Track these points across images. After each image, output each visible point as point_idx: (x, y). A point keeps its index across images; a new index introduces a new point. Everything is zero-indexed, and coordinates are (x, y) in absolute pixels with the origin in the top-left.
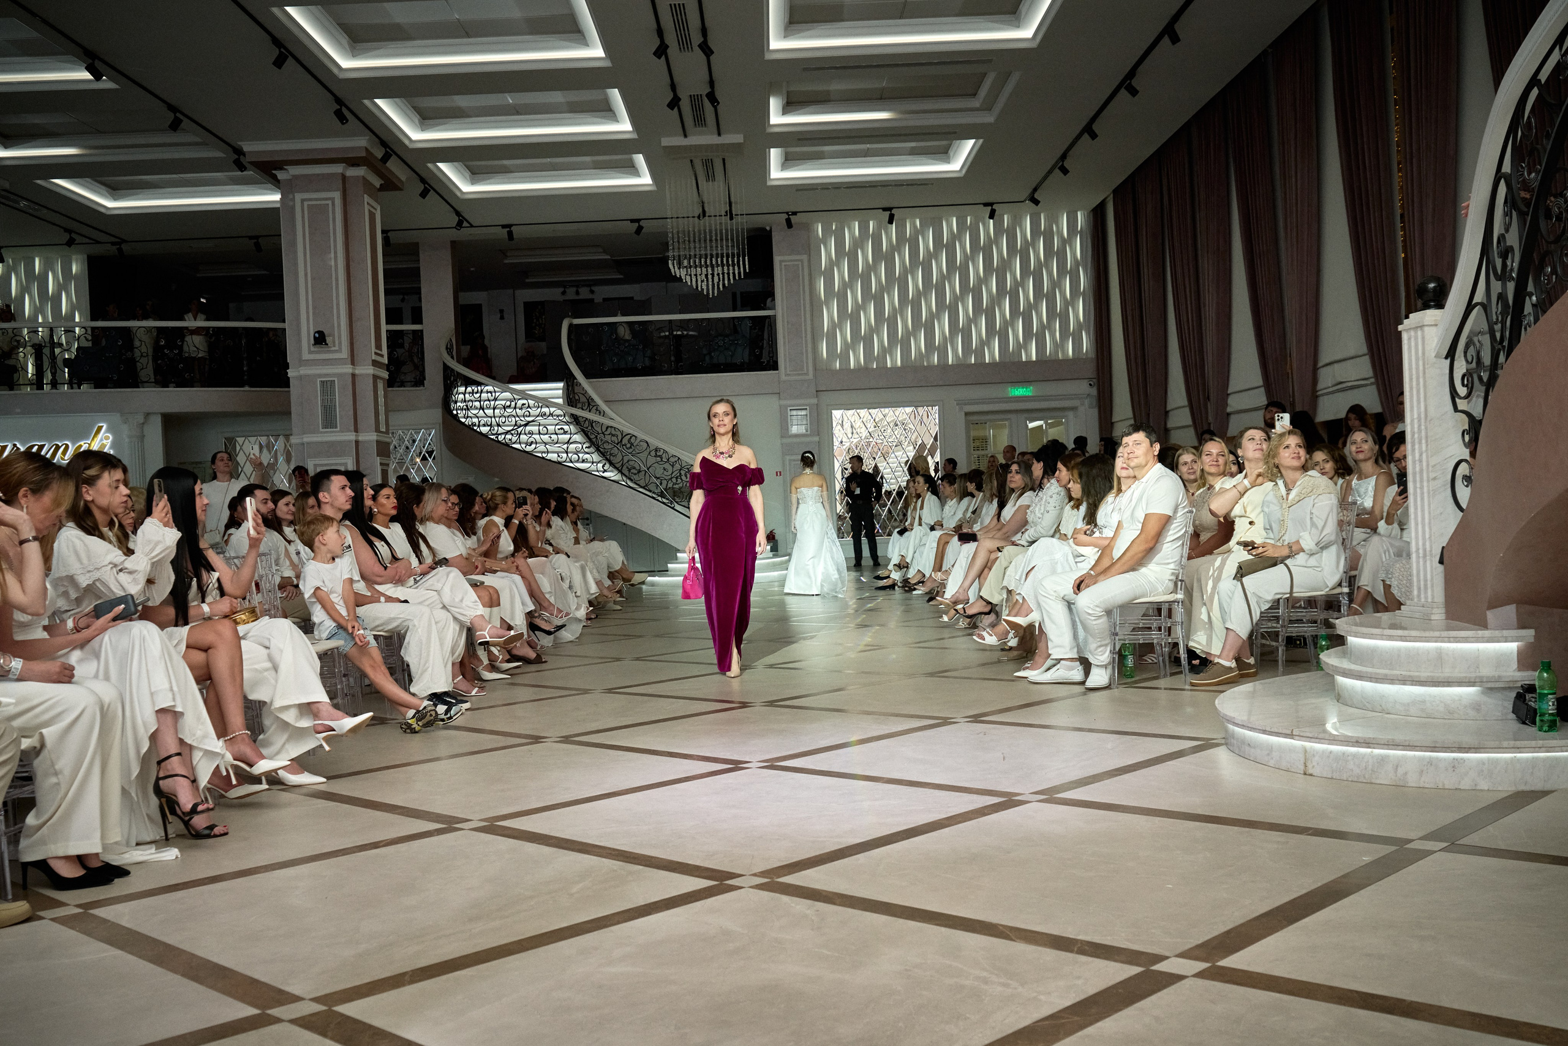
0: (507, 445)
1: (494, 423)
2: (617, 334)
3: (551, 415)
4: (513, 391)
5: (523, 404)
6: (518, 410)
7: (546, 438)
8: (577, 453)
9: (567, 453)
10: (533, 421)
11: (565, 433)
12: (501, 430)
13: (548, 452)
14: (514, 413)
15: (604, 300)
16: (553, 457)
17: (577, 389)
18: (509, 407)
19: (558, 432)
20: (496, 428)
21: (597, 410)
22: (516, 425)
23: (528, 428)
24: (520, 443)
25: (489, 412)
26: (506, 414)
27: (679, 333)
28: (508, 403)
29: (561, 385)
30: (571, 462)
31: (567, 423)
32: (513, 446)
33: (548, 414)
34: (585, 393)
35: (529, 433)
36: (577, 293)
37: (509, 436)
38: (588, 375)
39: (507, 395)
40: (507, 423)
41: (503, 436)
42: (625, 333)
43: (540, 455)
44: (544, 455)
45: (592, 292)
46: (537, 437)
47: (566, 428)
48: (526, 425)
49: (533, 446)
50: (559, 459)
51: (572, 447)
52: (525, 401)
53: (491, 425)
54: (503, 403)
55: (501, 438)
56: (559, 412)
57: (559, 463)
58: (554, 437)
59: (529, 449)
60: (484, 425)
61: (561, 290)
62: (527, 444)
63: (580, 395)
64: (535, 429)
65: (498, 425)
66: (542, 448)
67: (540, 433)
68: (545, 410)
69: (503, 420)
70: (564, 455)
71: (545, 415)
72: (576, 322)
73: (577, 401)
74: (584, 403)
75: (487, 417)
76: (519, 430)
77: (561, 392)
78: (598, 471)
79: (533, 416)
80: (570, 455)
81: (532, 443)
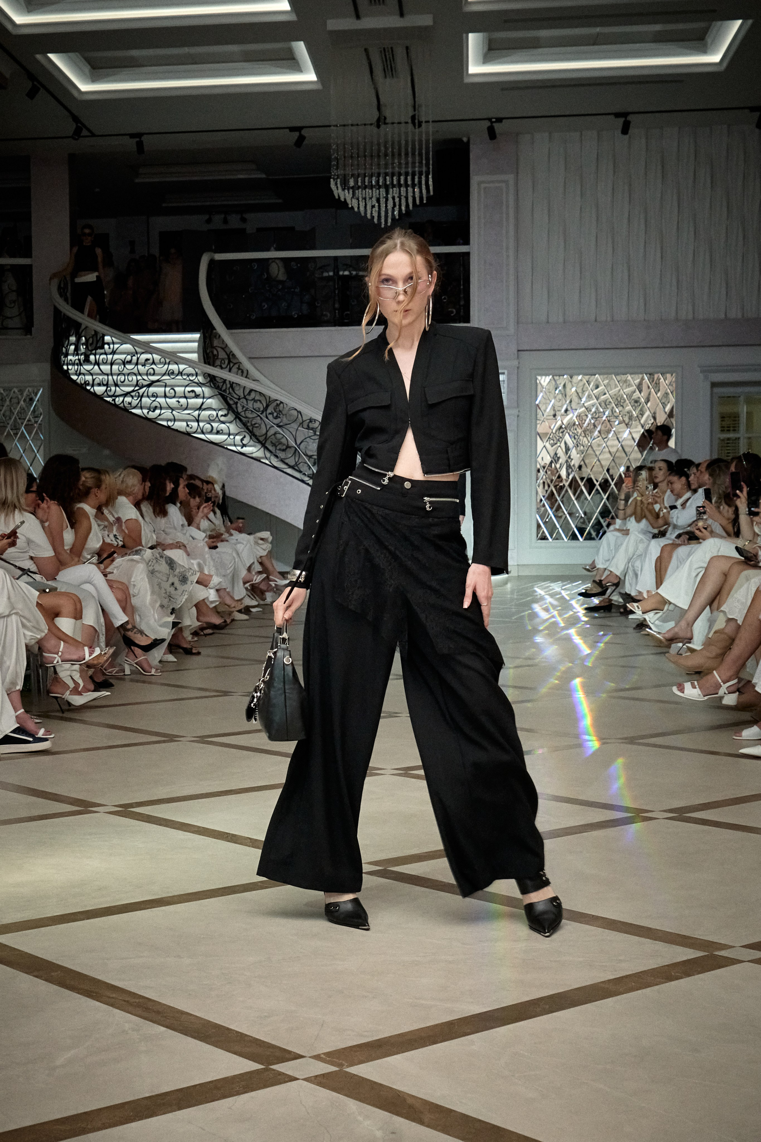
0: (125, 410)
1: (111, 382)
2: (268, 273)
3: (180, 373)
4: (135, 343)
5: (147, 360)
6: (140, 367)
7: (172, 402)
8: (210, 421)
9: (198, 421)
10: (158, 381)
11: (197, 396)
12: (119, 391)
13: (175, 420)
14: (135, 371)
15: (259, 230)
16: (180, 426)
17: (216, 343)
18: (130, 362)
19: (187, 395)
20: (113, 388)
21: (239, 368)
22: (137, 385)
23: (152, 389)
24: (141, 408)
25: (106, 368)
26: (126, 371)
27: (346, 273)
28: (129, 358)
29: (197, 336)
30: (203, 433)
31: (199, 385)
32: (134, 411)
33: (176, 372)
34: (225, 347)
35: (153, 396)
36: (225, 221)
37: (128, 399)
38: (230, 325)
39: (128, 347)
40: (126, 382)
41: (121, 399)
42: (278, 272)
43: (164, 423)
44: (170, 424)
45: (244, 220)
46: (162, 400)
47: (198, 390)
48: (149, 386)
49: (158, 412)
50: (188, 429)
51: (205, 414)
52: (149, 356)
53: (107, 385)
54: (123, 357)
55: (119, 400)
56: (190, 370)
57: (188, 434)
58: (183, 401)
59: (152, 415)
60: (99, 385)
61: (207, 217)
62: (149, 409)
63: (219, 349)
64: (160, 390)
65: (116, 385)
66: (167, 413)
67: (165, 396)
68: (174, 367)
69: (122, 378)
70: (195, 424)
71: (173, 373)
72: (219, 257)
73: (216, 357)
74: (223, 359)
75: (103, 373)
76: (141, 391)
77: (196, 344)
78: (235, 445)
79: (158, 374)
80: (201, 424)
81: (156, 408)
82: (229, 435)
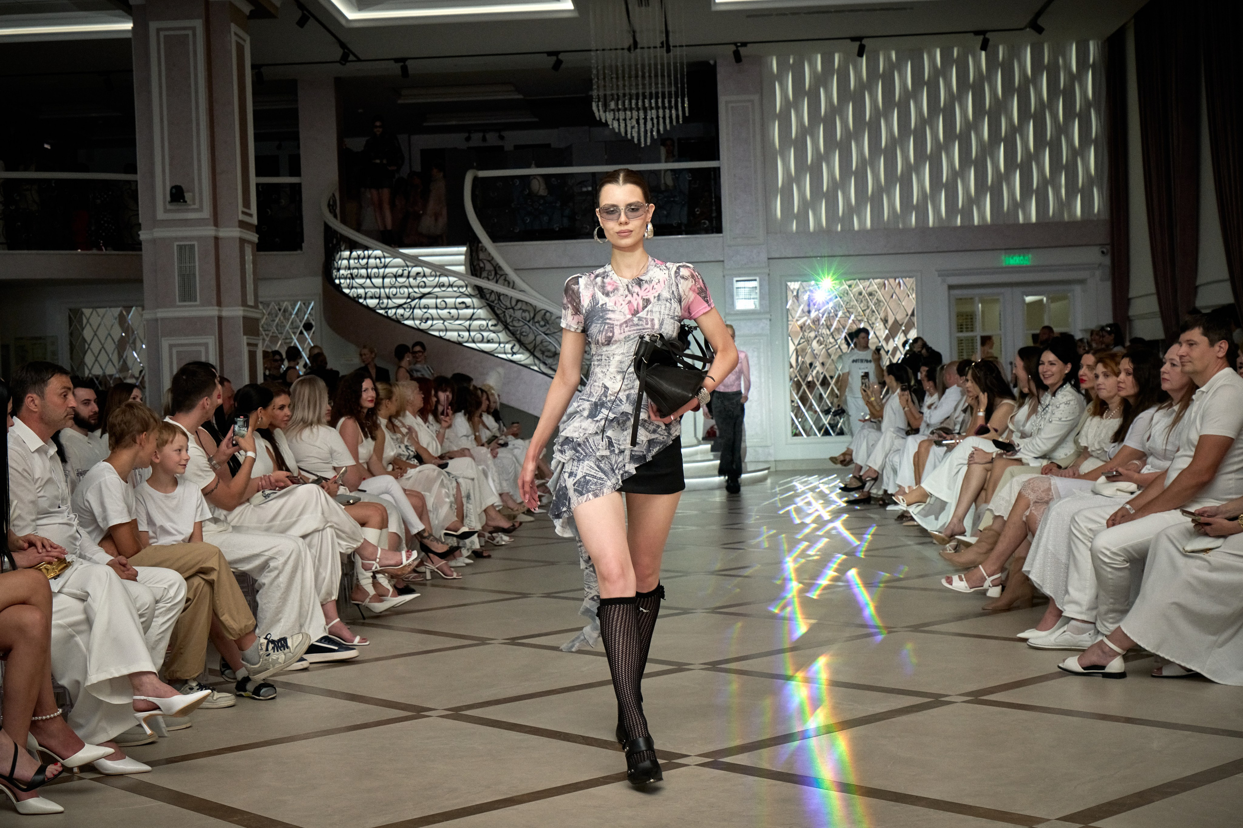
0: (398, 321)
1: (383, 295)
2: (530, 189)
3: (451, 286)
4: (405, 257)
5: (418, 274)
6: (411, 280)
7: (444, 313)
8: (480, 330)
9: (469, 331)
10: (429, 293)
11: (467, 307)
12: (391, 303)
13: (446, 330)
14: (407, 284)
15: (517, 147)
16: (452, 335)
17: (482, 256)
18: (401, 276)
19: (458, 306)
20: (385, 301)
21: (505, 280)
22: (409, 297)
23: (424, 301)
24: (413, 319)
26: (397, 284)
28: (400, 271)
29: (463, 249)
30: (474, 342)
31: (470, 295)
32: (406, 322)
33: (447, 284)
34: (491, 260)
35: (425, 308)
36: (484, 139)
37: (400, 311)
38: (495, 239)
39: (399, 261)
40: (398, 295)
41: (394, 311)
42: (539, 188)
43: (436, 334)
44: (442, 334)
45: (502, 138)
46: (433, 312)
47: (468, 301)
48: (420, 298)
49: (430, 322)
50: (460, 339)
51: (476, 323)
52: (420, 269)
53: (379, 298)
54: (394, 270)
55: (391, 312)
56: (461, 283)
57: (460, 344)
58: (454, 311)
59: (424, 326)
60: (371, 297)
61: (466, 135)
62: (421, 320)
63: (486, 262)
64: (431, 302)
65: (388, 298)
66: (439, 324)
67: (437, 308)
68: (443, 279)
69: (394, 290)
70: (466, 334)
71: (443, 286)
72: (482, 174)
73: (482, 269)
74: (490, 271)
75: (375, 287)
76: (413, 304)
77: (463, 258)
78: (505, 353)
79: (430, 287)
80: (472, 334)
81: (427, 319)
82: (500, 343)
